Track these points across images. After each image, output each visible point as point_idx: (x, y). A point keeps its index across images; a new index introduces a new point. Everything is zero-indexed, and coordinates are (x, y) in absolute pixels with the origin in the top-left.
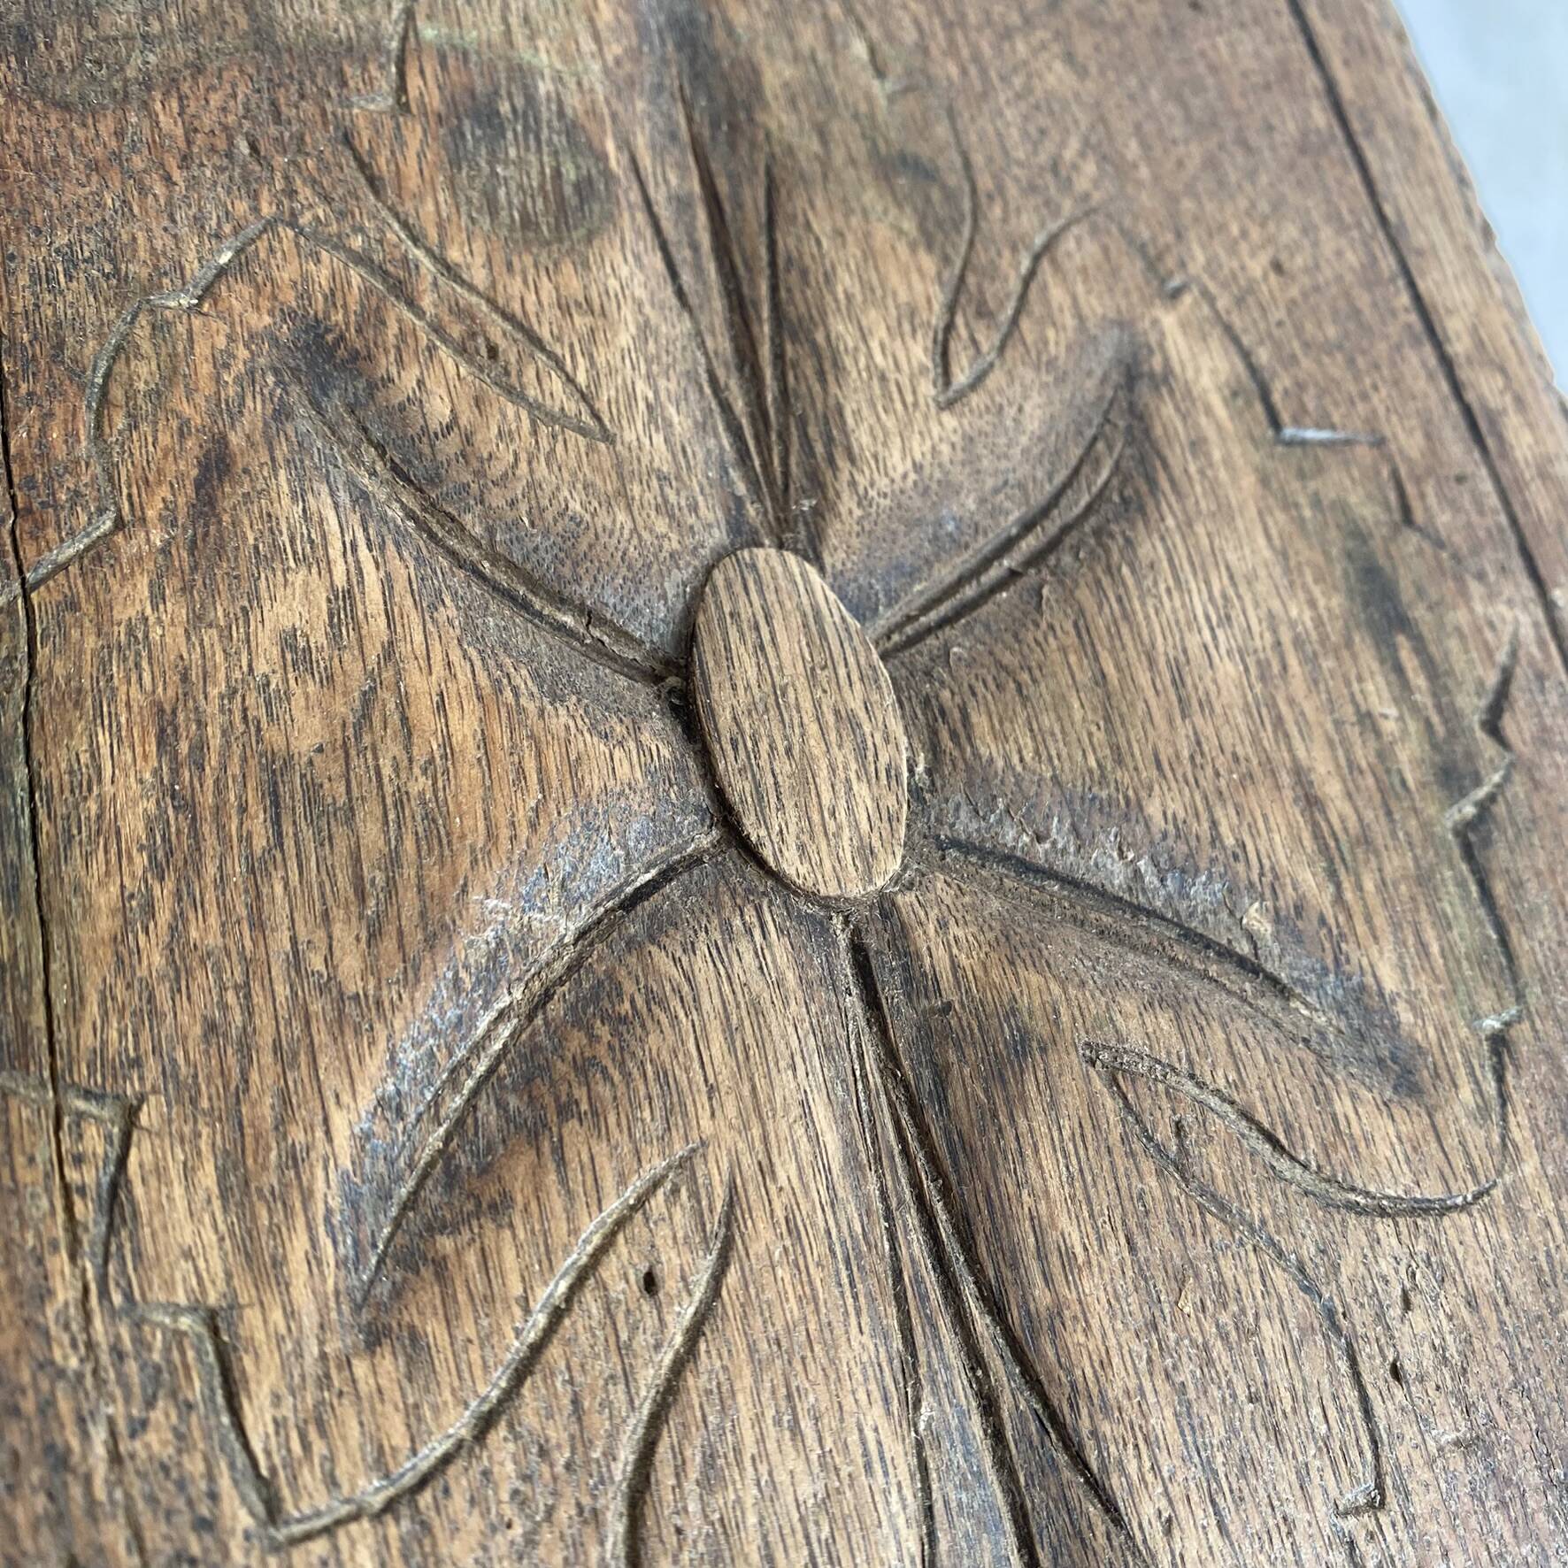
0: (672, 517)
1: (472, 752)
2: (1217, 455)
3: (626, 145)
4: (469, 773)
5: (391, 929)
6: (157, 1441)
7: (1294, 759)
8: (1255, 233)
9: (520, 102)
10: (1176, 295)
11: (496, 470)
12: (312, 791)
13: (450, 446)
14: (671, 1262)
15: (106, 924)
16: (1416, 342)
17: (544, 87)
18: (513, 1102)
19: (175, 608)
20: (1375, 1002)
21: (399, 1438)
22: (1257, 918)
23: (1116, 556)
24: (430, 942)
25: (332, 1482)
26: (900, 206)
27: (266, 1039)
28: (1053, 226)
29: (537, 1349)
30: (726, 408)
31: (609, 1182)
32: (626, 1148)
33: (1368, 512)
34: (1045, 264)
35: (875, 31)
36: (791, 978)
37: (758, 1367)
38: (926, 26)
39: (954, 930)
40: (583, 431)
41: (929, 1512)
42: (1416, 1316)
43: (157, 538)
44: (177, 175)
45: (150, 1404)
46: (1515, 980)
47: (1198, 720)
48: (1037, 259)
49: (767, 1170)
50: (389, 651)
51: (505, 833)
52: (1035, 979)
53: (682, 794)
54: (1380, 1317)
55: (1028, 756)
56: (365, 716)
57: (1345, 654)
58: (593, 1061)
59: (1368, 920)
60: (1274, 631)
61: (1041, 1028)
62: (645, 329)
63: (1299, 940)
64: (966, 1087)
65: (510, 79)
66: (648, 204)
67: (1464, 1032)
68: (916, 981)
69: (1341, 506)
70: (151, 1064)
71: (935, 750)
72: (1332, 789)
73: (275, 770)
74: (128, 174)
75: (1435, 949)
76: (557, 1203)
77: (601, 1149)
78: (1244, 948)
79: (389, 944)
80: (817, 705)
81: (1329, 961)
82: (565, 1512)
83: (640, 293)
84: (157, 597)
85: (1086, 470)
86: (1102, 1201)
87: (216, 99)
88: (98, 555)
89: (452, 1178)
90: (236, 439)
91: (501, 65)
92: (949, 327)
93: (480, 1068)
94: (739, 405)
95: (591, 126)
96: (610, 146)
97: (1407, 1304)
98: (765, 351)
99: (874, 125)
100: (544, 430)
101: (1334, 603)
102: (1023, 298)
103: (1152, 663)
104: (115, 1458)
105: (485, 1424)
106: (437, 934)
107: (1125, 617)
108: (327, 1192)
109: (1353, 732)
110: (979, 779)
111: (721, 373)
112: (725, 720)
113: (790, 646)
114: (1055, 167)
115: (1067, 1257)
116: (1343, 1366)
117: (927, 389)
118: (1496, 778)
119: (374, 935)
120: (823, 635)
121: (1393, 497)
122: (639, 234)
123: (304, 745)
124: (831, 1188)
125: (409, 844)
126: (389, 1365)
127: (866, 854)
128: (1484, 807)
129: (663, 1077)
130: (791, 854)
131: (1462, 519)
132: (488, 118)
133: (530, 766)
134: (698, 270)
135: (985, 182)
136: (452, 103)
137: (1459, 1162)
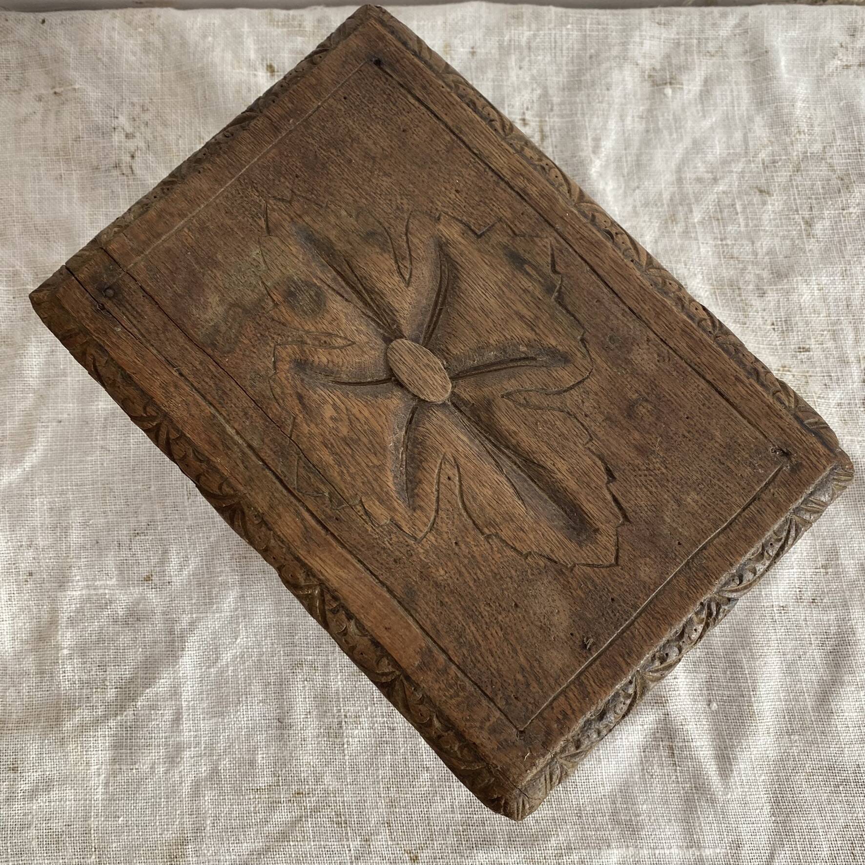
0: (373, 349)
1: (370, 416)
2: (467, 253)
3: (317, 278)
4: (372, 420)
5: (377, 452)
6: (395, 539)
7: (514, 311)
8: (448, 187)
9: (294, 285)
10: (439, 219)
11: (341, 364)
12: (352, 439)
13: (331, 365)
14: (450, 473)
15: (339, 478)
16: (497, 184)
17: (295, 278)
18: (412, 465)
19: (312, 426)
20: (553, 350)
21: (426, 520)
22: (523, 349)
23: (458, 292)
24: (384, 450)
25: (421, 531)
26: (373, 247)
27: (371, 479)
28: (405, 224)
29: (438, 497)
30: (369, 317)
31: (434, 468)
32: (433, 461)
33: (505, 240)
34: (409, 235)
35: (343, 206)
36: (444, 417)
37: (473, 480)
38: (352, 194)
39: (467, 390)
40: (349, 345)
41: (513, 485)
42: (586, 404)
43: (301, 416)
44: (255, 350)
45: (390, 535)
46: (581, 325)
47: (491, 316)
48: (406, 235)
49: (457, 451)
50: (347, 409)
51: (384, 426)
52: (486, 389)
53: (407, 398)
54: (578, 408)
55: (463, 348)
56: (351, 422)
57: (515, 279)
58: (420, 452)
59: (544, 334)
60: (497, 285)
61: (491, 397)
62: (346, 315)
63: (533, 347)
64: (483, 415)
65: (289, 281)
66: (329, 286)
67: (573, 343)
68: (466, 403)
69: (499, 243)
70: (358, 493)
71: (445, 358)
72: (524, 311)
73: (344, 439)
74: (248, 357)
75: (561, 330)
76: (428, 476)
77: (430, 464)
78: (523, 355)
79: (379, 455)
80: (419, 366)
81: (540, 347)
82: (456, 516)
83: (340, 308)
84: (309, 426)
85: (443, 275)
86: (516, 419)
87: (248, 330)
88: (294, 424)
89: (411, 481)
90: (299, 391)
91: (285, 280)
92: (399, 267)
93: (404, 463)
94: (371, 314)
95: (308, 279)
96: (315, 280)
97: (583, 402)
98: (369, 300)
99: (358, 231)
100: (343, 350)
101: (507, 269)
102: (409, 247)
103: (476, 311)
104: (391, 544)
105: (437, 511)
106: (384, 448)
107: (466, 305)
108: (394, 494)
109: (524, 296)
110: (457, 359)
111: (364, 310)
112: (406, 381)
113: (408, 358)
114: (398, 208)
115: (515, 432)
116: (575, 420)
117: (402, 285)
118: (560, 282)
119: (376, 455)
120: (413, 352)
121: (509, 231)
122: (332, 295)
123: (345, 433)
124: (469, 446)
125: (371, 437)
126: (419, 512)
127: (444, 387)
128: (559, 291)
129: (432, 447)
130: (431, 396)
131: (527, 225)
132: (291, 294)
133: (380, 412)
134: (346, 291)
135: (386, 225)
136: (283, 297)
137: (583, 370)
